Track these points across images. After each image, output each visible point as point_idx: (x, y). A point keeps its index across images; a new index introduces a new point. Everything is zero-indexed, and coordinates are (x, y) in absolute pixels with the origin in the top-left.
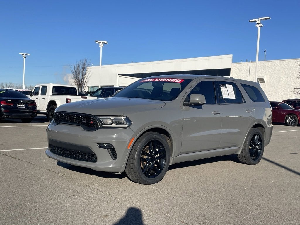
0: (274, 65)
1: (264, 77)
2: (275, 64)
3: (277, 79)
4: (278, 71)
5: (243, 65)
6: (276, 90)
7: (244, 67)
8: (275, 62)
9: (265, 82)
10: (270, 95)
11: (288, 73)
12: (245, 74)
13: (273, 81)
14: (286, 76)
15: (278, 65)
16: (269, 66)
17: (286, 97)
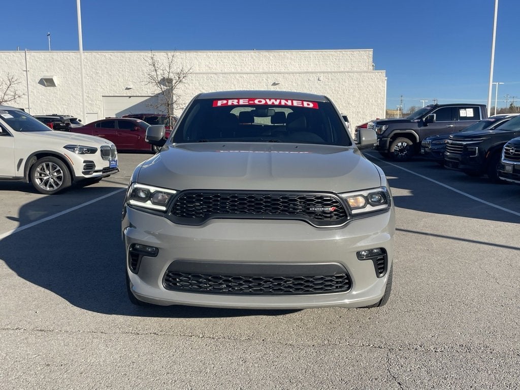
0: (67, 58)
1: (53, 76)
2: (69, 58)
3: (74, 80)
4: (74, 68)
5: (13, 55)
6: (75, 97)
7: (16, 59)
8: (68, 54)
9: (56, 85)
10: (65, 105)
11: (90, 72)
12: (18, 70)
13: (69, 84)
14: (88, 77)
15: (73, 59)
16: (59, 60)
17: (92, 108)
